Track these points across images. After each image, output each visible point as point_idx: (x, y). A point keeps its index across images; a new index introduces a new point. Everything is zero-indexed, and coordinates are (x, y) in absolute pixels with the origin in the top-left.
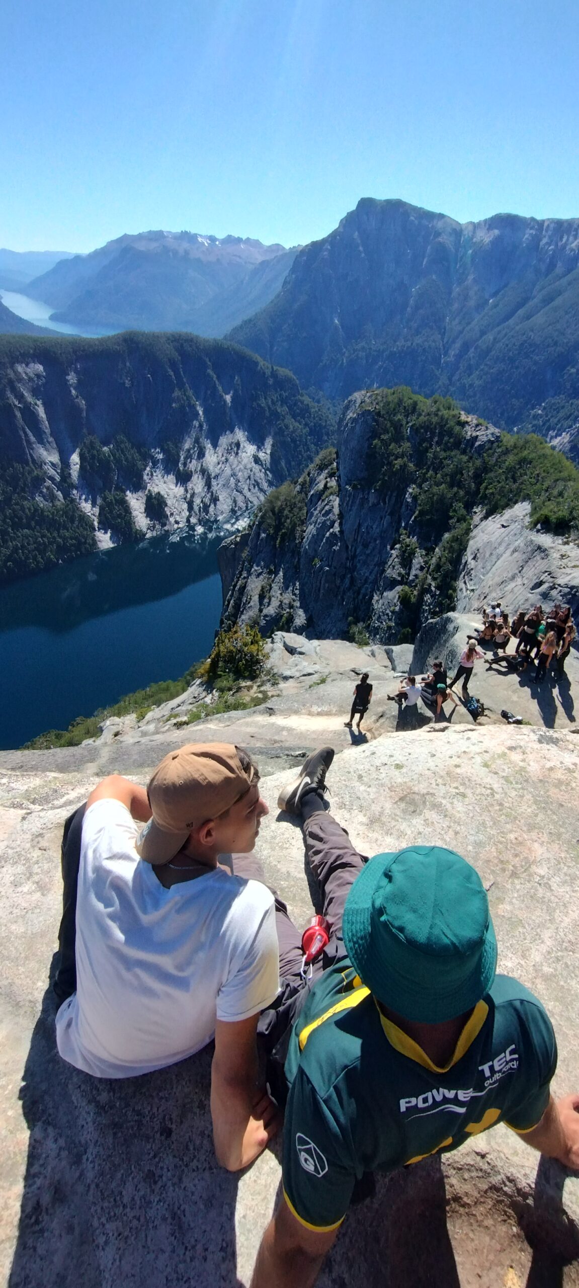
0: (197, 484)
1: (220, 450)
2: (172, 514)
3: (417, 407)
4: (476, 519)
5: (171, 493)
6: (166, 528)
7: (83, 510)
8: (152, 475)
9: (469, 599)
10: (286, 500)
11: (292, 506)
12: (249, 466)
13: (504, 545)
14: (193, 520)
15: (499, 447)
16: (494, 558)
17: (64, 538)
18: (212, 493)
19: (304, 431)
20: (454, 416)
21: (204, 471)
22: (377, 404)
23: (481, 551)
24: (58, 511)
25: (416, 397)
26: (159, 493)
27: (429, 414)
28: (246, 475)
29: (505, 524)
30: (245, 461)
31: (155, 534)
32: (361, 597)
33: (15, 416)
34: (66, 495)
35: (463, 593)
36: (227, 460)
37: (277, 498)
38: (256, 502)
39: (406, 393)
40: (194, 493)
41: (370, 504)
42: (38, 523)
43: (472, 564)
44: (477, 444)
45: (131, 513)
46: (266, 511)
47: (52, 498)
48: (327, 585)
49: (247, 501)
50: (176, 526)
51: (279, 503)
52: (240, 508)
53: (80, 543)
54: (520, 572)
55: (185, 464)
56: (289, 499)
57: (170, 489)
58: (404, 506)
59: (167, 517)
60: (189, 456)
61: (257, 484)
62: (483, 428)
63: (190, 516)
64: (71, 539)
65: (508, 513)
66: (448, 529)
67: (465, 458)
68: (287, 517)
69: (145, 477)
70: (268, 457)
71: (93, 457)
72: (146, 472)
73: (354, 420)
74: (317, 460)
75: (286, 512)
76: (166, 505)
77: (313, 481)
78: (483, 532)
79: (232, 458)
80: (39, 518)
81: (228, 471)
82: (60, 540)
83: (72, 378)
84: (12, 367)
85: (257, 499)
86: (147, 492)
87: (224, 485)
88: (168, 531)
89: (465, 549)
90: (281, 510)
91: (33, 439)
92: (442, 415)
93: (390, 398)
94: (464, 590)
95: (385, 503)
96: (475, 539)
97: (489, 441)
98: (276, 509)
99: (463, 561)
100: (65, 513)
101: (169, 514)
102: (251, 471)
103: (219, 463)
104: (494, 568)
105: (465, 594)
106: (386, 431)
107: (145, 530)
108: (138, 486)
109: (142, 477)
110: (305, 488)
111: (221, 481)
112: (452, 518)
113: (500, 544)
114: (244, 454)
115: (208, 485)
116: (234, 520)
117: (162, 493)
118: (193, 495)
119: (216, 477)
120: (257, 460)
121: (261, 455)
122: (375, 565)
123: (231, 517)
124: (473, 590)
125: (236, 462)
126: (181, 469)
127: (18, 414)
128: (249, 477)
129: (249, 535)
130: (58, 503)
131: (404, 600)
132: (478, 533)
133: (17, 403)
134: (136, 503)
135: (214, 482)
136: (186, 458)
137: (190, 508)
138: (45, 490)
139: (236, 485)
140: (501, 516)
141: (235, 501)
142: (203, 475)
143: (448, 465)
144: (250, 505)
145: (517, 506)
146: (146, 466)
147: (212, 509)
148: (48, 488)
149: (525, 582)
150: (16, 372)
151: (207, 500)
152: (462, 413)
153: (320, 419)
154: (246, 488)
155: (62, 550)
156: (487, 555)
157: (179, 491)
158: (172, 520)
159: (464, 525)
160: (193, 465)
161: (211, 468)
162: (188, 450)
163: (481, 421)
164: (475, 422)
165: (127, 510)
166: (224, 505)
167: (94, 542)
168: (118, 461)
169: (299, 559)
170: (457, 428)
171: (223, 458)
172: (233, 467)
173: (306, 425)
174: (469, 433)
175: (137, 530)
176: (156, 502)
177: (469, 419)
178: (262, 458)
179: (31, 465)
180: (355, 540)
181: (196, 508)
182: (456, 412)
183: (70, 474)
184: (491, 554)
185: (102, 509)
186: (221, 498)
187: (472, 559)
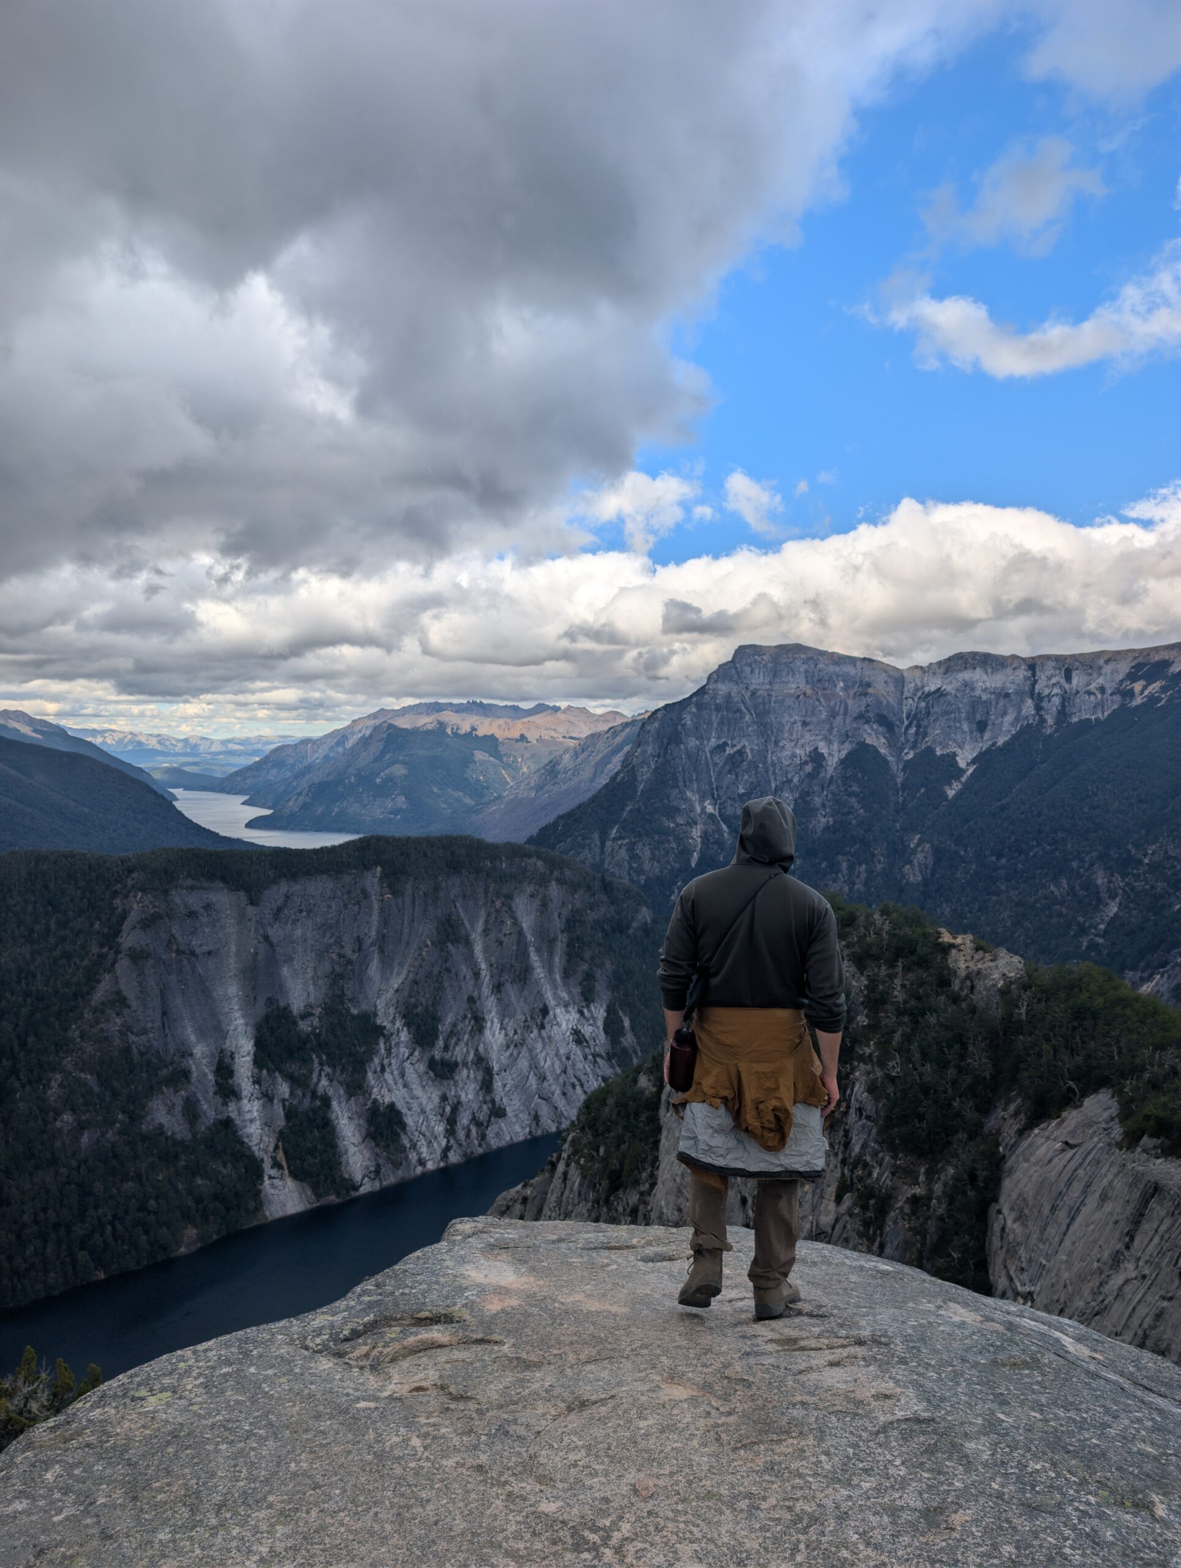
0: (466, 1086)
1: (512, 1021)
2: (414, 1145)
4: (1008, 1133)
5: (414, 1102)
6: (400, 1173)
7: (246, 1140)
8: (383, 1071)
12: (564, 1050)
13: (1077, 1188)
14: (454, 1158)
16: (1062, 1215)
18: (493, 1101)
20: (927, 936)
21: (481, 1062)
23: (1031, 1201)
26: (392, 1105)
28: (559, 1068)
29: (1071, 1142)
30: (557, 1041)
31: (376, 1185)
36: (523, 1040)
40: (459, 1103)
43: (1018, 1233)
45: (336, 1145)
50: (419, 1170)
54: (1128, 1247)
55: (446, 1048)
57: (412, 1094)
58: (852, 1111)
59: (403, 1151)
60: (454, 1035)
62: (990, 957)
63: (447, 1149)
65: (1072, 1117)
69: (370, 1074)
70: (599, 1033)
72: (373, 1065)
76: (403, 1126)
78: (1027, 1160)
79: (532, 1036)
80: (158, 1158)
81: (524, 1060)
86: (369, 1102)
87: (516, 1087)
88: (402, 1179)
89: (997, 1200)
92: (906, 935)
96: (1015, 1177)
97: (1005, 978)
99: (996, 1226)
100: (211, 1147)
101: (408, 1145)
102: (568, 1058)
103: (508, 1047)
104: (1067, 1242)
107: (358, 1177)
108: (356, 1090)
109: (365, 1075)
111: (512, 1079)
112: (955, 1130)
113: (1069, 1183)
114: (555, 1028)
115: (487, 1085)
117: (400, 1106)
118: (455, 1109)
119: (502, 1072)
120: (579, 1038)
121: (587, 1030)
125: (540, 1043)
126: (439, 1055)
128: (565, 1072)
130: (201, 1128)
132: (1019, 1162)
134: (348, 1124)
135: (497, 1084)
136: (449, 1037)
137: (450, 1132)
138: (180, 1104)
139: (539, 1086)
140: (1059, 1125)
142: (478, 1068)
145: (1087, 1102)
146: (374, 1054)
149: (1147, 1271)
151: (483, 1116)
152: (943, 930)
154: (558, 1092)
156: (1046, 1211)
157: (432, 1098)
158: (413, 1157)
160: (461, 1050)
161: (493, 1056)
162: (454, 1023)
163: (981, 942)
164: (970, 944)
165: (331, 1139)
166: (514, 1124)
167: (258, 1203)
170: (939, 958)
171: (517, 1037)
172: (535, 1052)
174: (963, 966)
175: (344, 1179)
176: (385, 1122)
178: (589, 1035)
181: (461, 1132)
182: (929, 929)
184: (1054, 1209)
185: (283, 1140)
186: (508, 1111)
187: (1015, 1221)
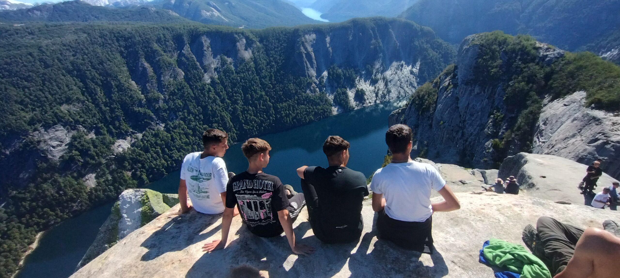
0: (381, 85)
1: (393, 68)
2: (368, 99)
3: (507, 41)
4: (545, 101)
5: (368, 89)
6: (364, 105)
8: (359, 81)
9: (541, 147)
10: (426, 91)
11: (429, 94)
12: (407, 75)
13: (566, 116)
14: (378, 102)
15: (562, 60)
16: (559, 124)
17: (318, 109)
18: (388, 89)
19: (438, 56)
20: (531, 45)
22: (482, 40)
23: (549, 119)
24: (316, 97)
25: (506, 36)
26: (362, 89)
27: (514, 44)
28: (406, 80)
29: (566, 104)
30: (406, 73)
31: (359, 108)
32: (468, 143)
33: (303, 57)
34: (321, 90)
35: (536, 143)
36: (396, 73)
37: (422, 91)
38: (410, 93)
39: (501, 34)
41: (476, 93)
42: (308, 103)
43: (543, 127)
44: (547, 59)
45: (348, 98)
46: (415, 98)
47: (315, 91)
48: (447, 136)
49: (405, 92)
50: (369, 104)
51: (422, 93)
52: (402, 96)
53: (325, 112)
54: (579, 132)
55: (375, 76)
56: (428, 90)
57: (367, 87)
59: (365, 100)
60: (377, 72)
61: (411, 84)
62: (551, 50)
63: (376, 100)
64: (321, 109)
65: (568, 98)
66: (526, 107)
67: (537, 67)
68: (427, 100)
69: (356, 82)
70: (418, 70)
71: (334, 73)
72: (357, 79)
73: (467, 50)
74: (445, 71)
75: (426, 97)
76: (365, 95)
77: (442, 81)
78: (550, 108)
79: (398, 72)
80: (308, 100)
81: (397, 78)
82: (316, 110)
83: (328, 39)
84: (304, 36)
85: (411, 91)
86: (356, 89)
87: (394, 85)
88: (364, 107)
89: (538, 118)
90: (423, 96)
91: (309, 66)
92: (523, 45)
93: (490, 37)
94: (538, 142)
95: (485, 92)
96: (545, 113)
97: (556, 57)
98: (421, 96)
99: (537, 125)
100: (320, 98)
102: (409, 77)
103: (392, 75)
104: (559, 130)
105: (538, 144)
106: (487, 54)
107: (354, 106)
108: (352, 85)
109: (354, 81)
110: (437, 85)
111: (393, 83)
112: (528, 100)
113: (563, 115)
114: (405, 70)
115: (386, 85)
116: (398, 102)
117: (364, 89)
118: (378, 90)
119: (390, 81)
121: (414, 70)
122: (477, 126)
123: (397, 101)
124: (544, 142)
125: (401, 73)
126: (373, 78)
127: (304, 56)
128: (407, 81)
129: (406, 109)
130: (317, 94)
131: (495, 146)
132: (547, 109)
133: (304, 51)
134: (351, 94)
135: (389, 84)
136: (376, 73)
137: (377, 96)
138: (312, 88)
139: (400, 85)
140: (564, 99)
141: (399, 93)
142: (384, 80)
143: (526, 71)
144: (407, 94)
145: (575, 93)
146: (357, 77)
147: (387, 97)
148: (313, 87)
149: (584, 139)
150: (305, 38)
151: (385, 92)
152: (537, 42)
153: (448, 50)
154: (406, 86)
155: (316, 114)
156: (554, 122)
157: (372, 88)
158: (367, 101)
159: (537, 105)
160: (379, 76)
161: (388, 77)
162: (378, 69)
163: (550, 46)
164: (546, 47)
165: (347, 97)
166: (394, 94)
167: (331, 112)
168: (345, 75)
169: (432, 122)
170: (533, 51)
171: (395, 72)
172: (400, 76)
173: (440, 53)
174: (542, 54)
176: (360, 93)
177: (542, 46)
178: (415, 71)
179: (308, 77)
180: (466, 112)
181: (380, 96)
182: (533, 42)
183: (323, 81)
184: (557, 121)
185: (335, 97)
186: (392, 91)
187: (543, 124)
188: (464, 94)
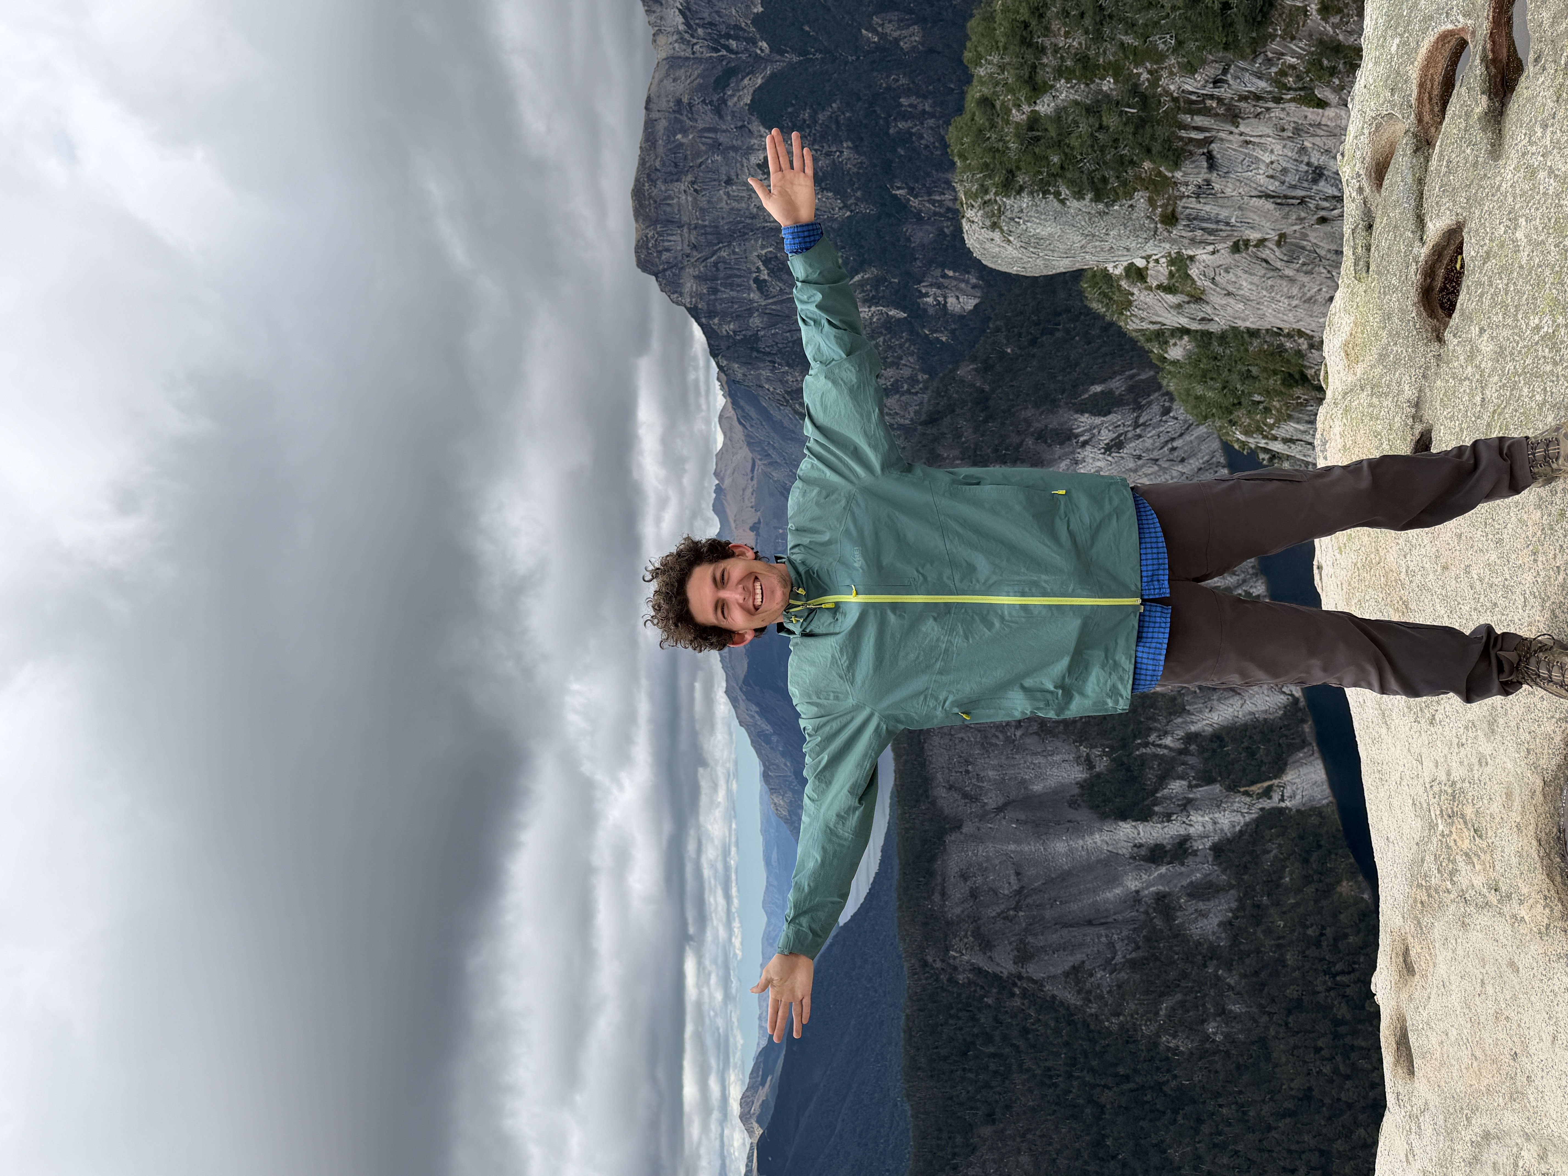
7: (1238, 828)
28: (1150, 468)
38: (1210, 446)
45: (1242, 724)
47: (1208, 888)
58: (1216, 92)
61: (1170, 444)
70: (1110, 421)
85: (1203, 444)
95: (1209, 141)
102: (1139, 457)
107: (1282, 699)
108: (1175, 705)
120: (1115, 446)
121: (1106, 436)
128: (1155, 462)
154: (1180, 468)
175: (1285, 714)
178: (1113, 434)
188: (1218, 222)
